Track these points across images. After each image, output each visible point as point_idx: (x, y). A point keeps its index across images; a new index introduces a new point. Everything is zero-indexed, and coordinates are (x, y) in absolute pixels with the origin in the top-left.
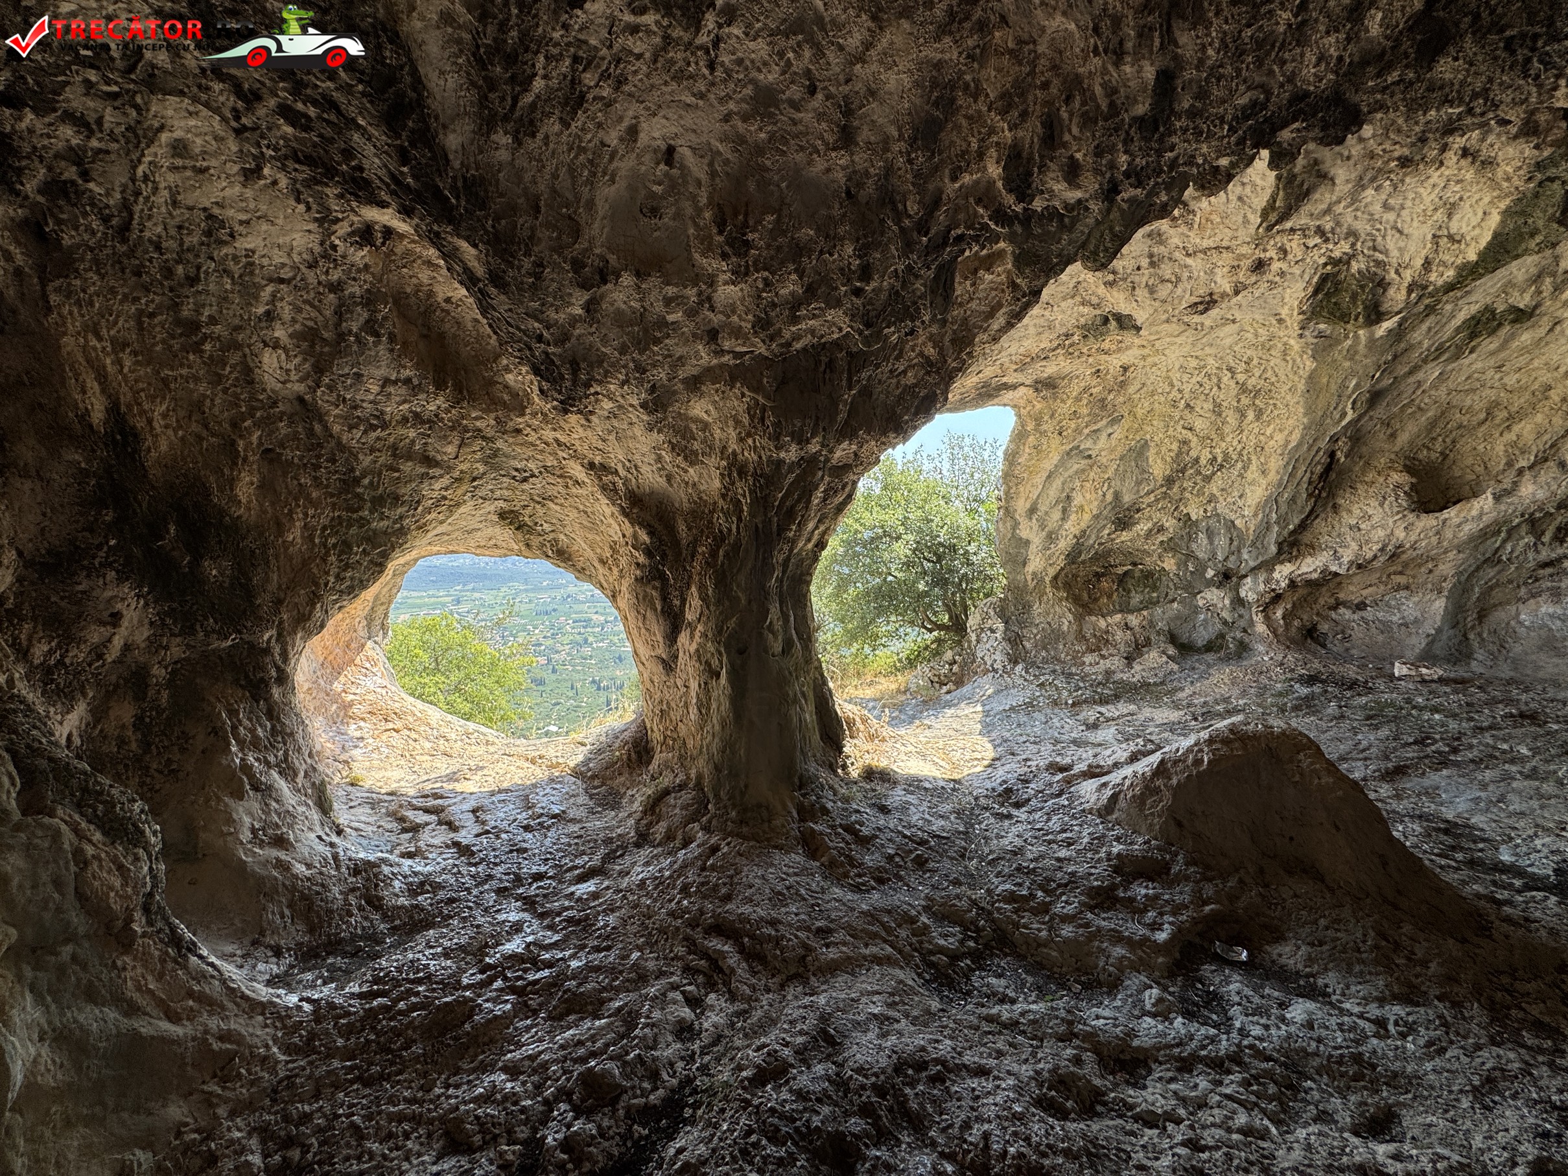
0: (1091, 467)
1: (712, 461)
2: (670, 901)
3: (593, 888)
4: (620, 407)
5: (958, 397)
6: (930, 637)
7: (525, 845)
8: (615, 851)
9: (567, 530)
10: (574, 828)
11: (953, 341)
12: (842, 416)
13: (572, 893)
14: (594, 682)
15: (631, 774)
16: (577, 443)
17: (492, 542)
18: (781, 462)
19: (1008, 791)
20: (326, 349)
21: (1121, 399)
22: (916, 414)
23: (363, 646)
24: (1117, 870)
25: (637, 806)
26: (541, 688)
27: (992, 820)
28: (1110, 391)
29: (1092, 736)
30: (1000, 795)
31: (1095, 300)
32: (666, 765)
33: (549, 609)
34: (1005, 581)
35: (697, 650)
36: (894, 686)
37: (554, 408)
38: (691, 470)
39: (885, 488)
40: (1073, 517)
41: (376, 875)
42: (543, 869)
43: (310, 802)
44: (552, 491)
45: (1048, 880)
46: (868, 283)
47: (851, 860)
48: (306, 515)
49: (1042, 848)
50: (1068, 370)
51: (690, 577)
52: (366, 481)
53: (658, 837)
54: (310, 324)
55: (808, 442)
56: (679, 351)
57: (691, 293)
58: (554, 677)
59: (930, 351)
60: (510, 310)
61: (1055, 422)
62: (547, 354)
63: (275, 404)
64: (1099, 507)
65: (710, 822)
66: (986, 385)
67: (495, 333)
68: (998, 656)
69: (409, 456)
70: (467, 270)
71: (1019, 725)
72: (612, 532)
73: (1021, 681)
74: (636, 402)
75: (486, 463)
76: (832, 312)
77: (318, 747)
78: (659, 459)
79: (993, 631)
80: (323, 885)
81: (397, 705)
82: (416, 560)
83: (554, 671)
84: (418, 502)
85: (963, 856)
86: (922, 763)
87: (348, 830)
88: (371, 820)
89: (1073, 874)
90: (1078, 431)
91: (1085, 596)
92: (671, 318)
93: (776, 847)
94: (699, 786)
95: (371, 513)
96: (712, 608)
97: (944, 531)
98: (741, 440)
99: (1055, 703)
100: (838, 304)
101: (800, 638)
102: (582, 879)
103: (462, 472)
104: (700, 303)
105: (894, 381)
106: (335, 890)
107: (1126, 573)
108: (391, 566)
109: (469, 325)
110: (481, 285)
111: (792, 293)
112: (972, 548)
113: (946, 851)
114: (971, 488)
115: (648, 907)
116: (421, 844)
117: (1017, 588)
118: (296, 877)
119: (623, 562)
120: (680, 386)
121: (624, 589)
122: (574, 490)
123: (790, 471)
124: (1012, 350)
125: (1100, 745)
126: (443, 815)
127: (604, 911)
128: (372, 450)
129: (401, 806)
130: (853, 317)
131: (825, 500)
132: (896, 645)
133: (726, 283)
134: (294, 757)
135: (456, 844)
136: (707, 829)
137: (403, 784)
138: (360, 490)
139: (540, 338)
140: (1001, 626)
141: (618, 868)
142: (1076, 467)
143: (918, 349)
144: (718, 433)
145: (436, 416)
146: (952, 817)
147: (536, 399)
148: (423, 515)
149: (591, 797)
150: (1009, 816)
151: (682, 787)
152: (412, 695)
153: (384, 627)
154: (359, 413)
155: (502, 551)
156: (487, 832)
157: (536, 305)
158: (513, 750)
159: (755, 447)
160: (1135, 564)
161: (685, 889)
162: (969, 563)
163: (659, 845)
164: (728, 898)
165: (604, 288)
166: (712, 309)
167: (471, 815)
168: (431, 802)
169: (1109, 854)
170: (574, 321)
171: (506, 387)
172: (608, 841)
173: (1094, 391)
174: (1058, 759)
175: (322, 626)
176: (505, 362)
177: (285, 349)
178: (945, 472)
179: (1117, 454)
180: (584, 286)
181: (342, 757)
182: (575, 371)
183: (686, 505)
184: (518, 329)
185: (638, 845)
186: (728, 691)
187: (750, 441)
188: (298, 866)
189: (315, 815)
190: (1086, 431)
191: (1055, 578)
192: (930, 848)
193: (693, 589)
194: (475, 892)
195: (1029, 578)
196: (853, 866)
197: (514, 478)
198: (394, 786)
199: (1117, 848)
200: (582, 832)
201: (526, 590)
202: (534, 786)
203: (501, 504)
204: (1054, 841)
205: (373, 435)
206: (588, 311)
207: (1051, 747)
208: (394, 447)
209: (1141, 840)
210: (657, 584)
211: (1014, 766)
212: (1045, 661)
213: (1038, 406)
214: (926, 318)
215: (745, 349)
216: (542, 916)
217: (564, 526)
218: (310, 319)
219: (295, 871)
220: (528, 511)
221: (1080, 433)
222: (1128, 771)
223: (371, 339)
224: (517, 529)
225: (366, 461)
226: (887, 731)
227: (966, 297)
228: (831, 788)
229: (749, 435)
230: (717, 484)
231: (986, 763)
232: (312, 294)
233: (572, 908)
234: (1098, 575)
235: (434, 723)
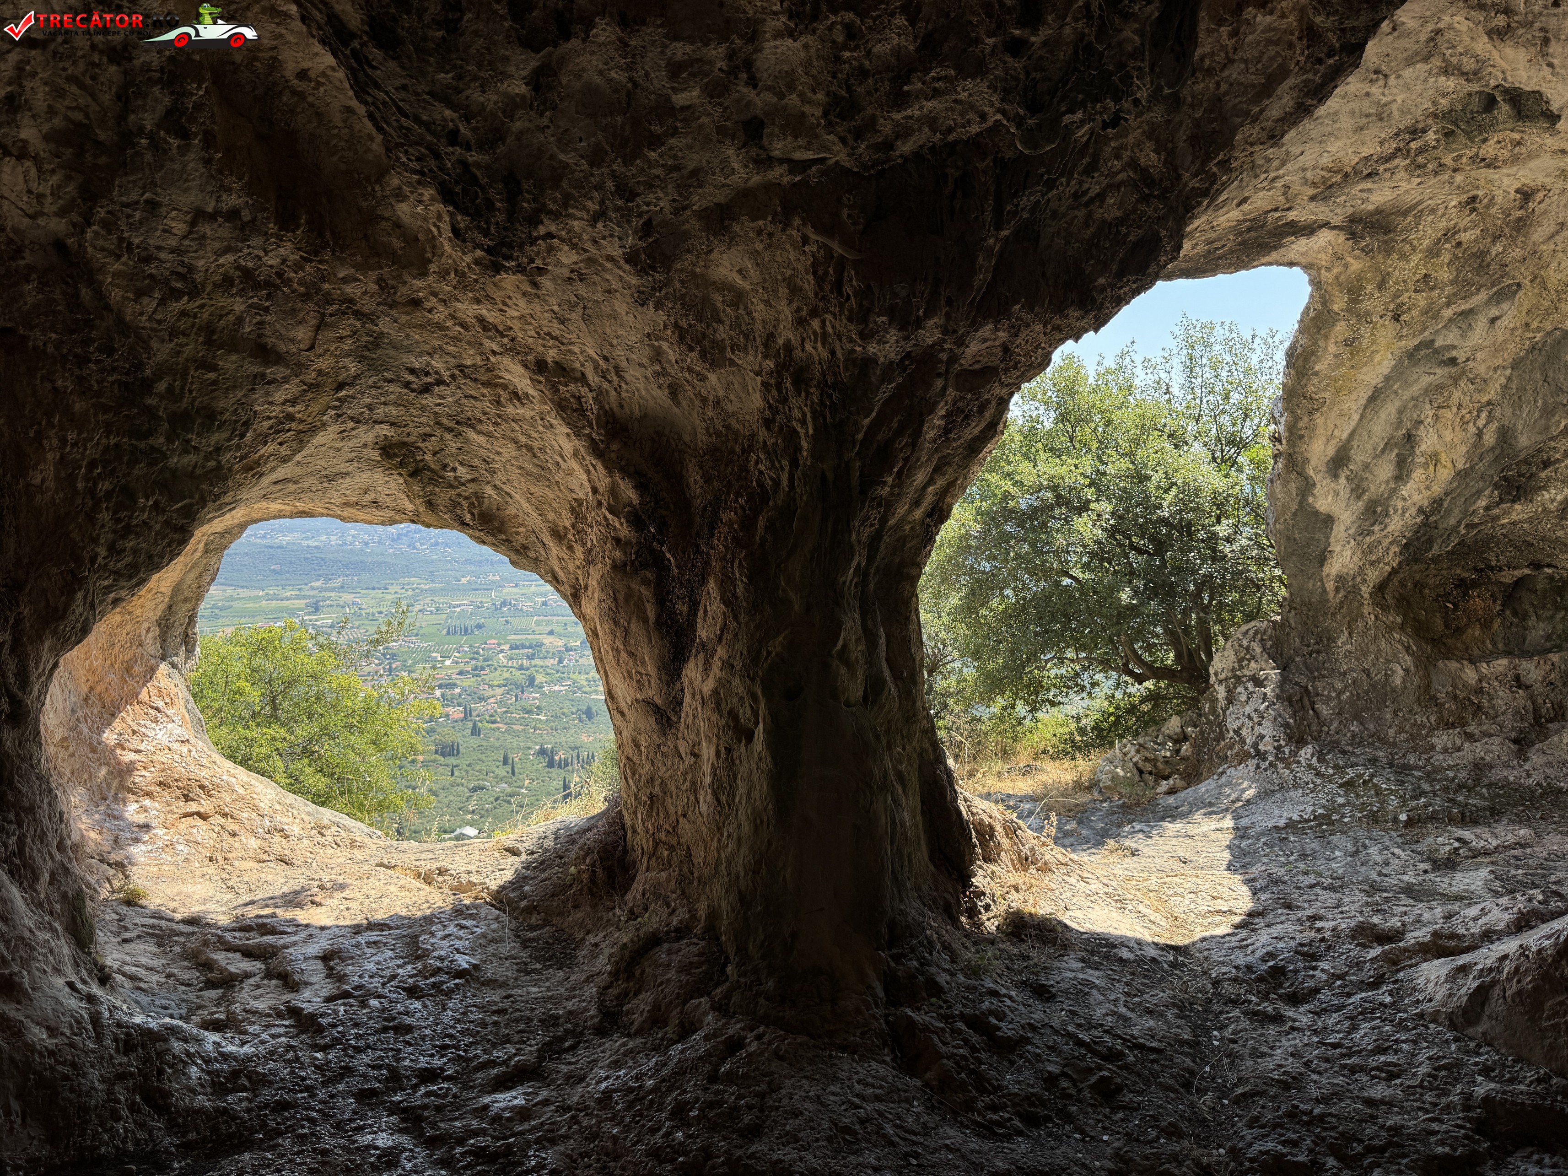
0: (1456, 380)
1: (749, 360)
2: (653, 1131)
3: (520, 1101)
4: (591, 261)
5: (1202, 248)
6: (1136, 690)
7: (408, 1020)
8: (562, 1039)
9: (497, 480)
10: (494, 996)
11: (1194, 140)
12: (981, 278)
13: (486, 1107)
14: (542, 752)
15: (594, 906)
16: (516, 325)
17: (369, 497)
18: (868, 362)
19: (1278, 972)
20: (103, 160)
21: (1517, 253)
22: (1120, 274)
23: (153, 670)
24: (1481, 1127)
25: (603, 963)
26: (452, 761)
27: (1245, 1024)
28: (1495, 239)
29: (1442, 882)
30: (1260, 979)
31: (1469, 64)
32: (656, 893)
33: (471, 623)
34: (1284, 592)
35: (715, 692)
36: (1068, 778)
37: (477, 262)
38: (712, 377)
39: (1063, 418)
40: (1418, 474)
41: (160, 1055)
42: (437, 1062)
43: (57, 925)
44: (473, 409)
45: (1349, 1138)
46: (1035, 31)
47: (980, 1082)
48: (64, 441)
49: (1340, 1080)
50: (1413, 196)
51: (707, 564)
52: (162, 386)
53: (638, 1019)
54: (78, 116)
55: (919, 324)
56: (693, 160)
57: (717, 53)
58: (474, 742)
59: (1150, 157)
60: (404, 87)
61: (1387, 295)
62: (464, 164)
63: (18, 253)
64: (1469, 456)
65: (727, 996)
66: (1255, 224)
67: (380, 129)
68: (1267, 729)
69: (233, 345)
70: (333, 18)
71: (1303, 856)
72: (574, 484)
73: (1309, 777)
74: (617, 253)
75: (361, 359)
76: (969, 84)
77: (75, 837)
78: (657, 356)
79: (1258, 682)
80: (73, 1065)
81: (205, 773)
82: (243, 526)
83: (475, 732)
84: (247, 424)
85: (1187, 1085)
86: (1115, 915)
87: (119, 978)
88: (157, 963)
89: (1396, 1130)
90: (1431, 312)
91: (1438, 622)
92: (680, 99)
93: (843, 1048)
94: (711, 931)
95: (169, 440)
96: (743, 618)
97: (1169, 497)
98: (801, 322)
99: (1374, 819)
100: (979, 69)
101: (897, 676)
102: (503, 1084)
103: (320, 373)
104: (733, 72)
105: (1081, 213)
106: (94, 1075)
107: (1519, 583)
108: (201, 534)
109: (337, 119)
110: (355, 44)
111: (897, 52)
112: (1223, 529)
113: (1155, 1075)
114: (1225, 420)
115: (615, 1139)
116: (237, 1008)
117: (1308, 605)
118: (31, 1048)
119: (593, 536)
120: (693, 225)
121: (593, 583)
122: (510, 409)
123: (886, 378)
124: (1308, 159)
125: (1458, 898)
126: (273, 962)
127: (538, 1141)
128: (174, 333)
129: (206, 943)
130: (1006, 94)
131: (947, 431)
132: (1075, 704)
133: (778, 35)
134: (33, 849)
135: (294, 1012)
136: (721, 1008)
137: (211, 906)
138: (150, 401)
139: (453, 137)
140: (1273, 674)
141: (564, 1068)
142: (1426, 380)
143: (1126, 155)
144: (759, 310)
145: (279, 275)
146: (1169, 1015)
147: (447, 247)
148: (254, 448)
149: (525, 944)
150: (1277, 1019)
151: (681, 932)
152: (231, 757)
153: (188, 641)
154: (152, 269)
155: (386, 513)
156: (346, 995)
157: (445, 77)
158: (394, 858)
159: (825, 335)
160: (1537, 566)
161: (679, 1113)
162: (1217, 557)
163: (638, 1033)
164: (754, 1132)
165: (566, 47)
166: (753, 82)
167: (320, 965)
168: (256, 940)
169: (1468, 1097)
170: (512, 105)
171: (398, 225)
172: (549, 1021)
173: (1464, 237)
174: (1376, 920)
175: (85, 631)
176: (395, 182)
177: (36, 159)
178: (1175, 390)
179: (1507, 357)
180: (530, 43)
181: (114, 857)
182: (513, 195)
183: (702, 438)
184: (417, 120)
185: (601, 1032)
186: (767, 764)
187: (816, 324)
188: (36, 1030)
189: (65, 948)
190: (1448, 313)
191: (1381, 588)
192: (1126, 1067)
193: (712, 585)
194: (322, 1094)
195: (1330, 586)
196: (983, 1091)
197: (407, 385)
198: (195, 909)
199: (1483, 1088)
200: (507, 1004)
201: (432, 592)
202: (428, 920)
203: (385, 430)
204: (1362, 1069)
205: (176, 307)
206: (536, 88)
207: (1361, 897)
208: (209, 329)
209: (1530, 1075)
210: (649, 575)
211: (1290, 927)
212: (1357, 741)
213: (1356, 265)
214: (1143, 94)
215: (810, 155)
216: (432, 1143)
217: (493, 472)
218: (77, 108)
219: (29, 1038)
220: (430, 445)
221: (1436, 316)
222: (1510, 946)
223: (174, 142)
224: (412, 475)
225: (162, 351)
226: (1052, 853)
227: (1220, 57)
228: (947, 948)
229: (814, 312)
230: (756, 401)
231: (1237, 919)
232: (81, 67)
233: (482, 1132)
234: (1463, 585)
235: (264, 805)
